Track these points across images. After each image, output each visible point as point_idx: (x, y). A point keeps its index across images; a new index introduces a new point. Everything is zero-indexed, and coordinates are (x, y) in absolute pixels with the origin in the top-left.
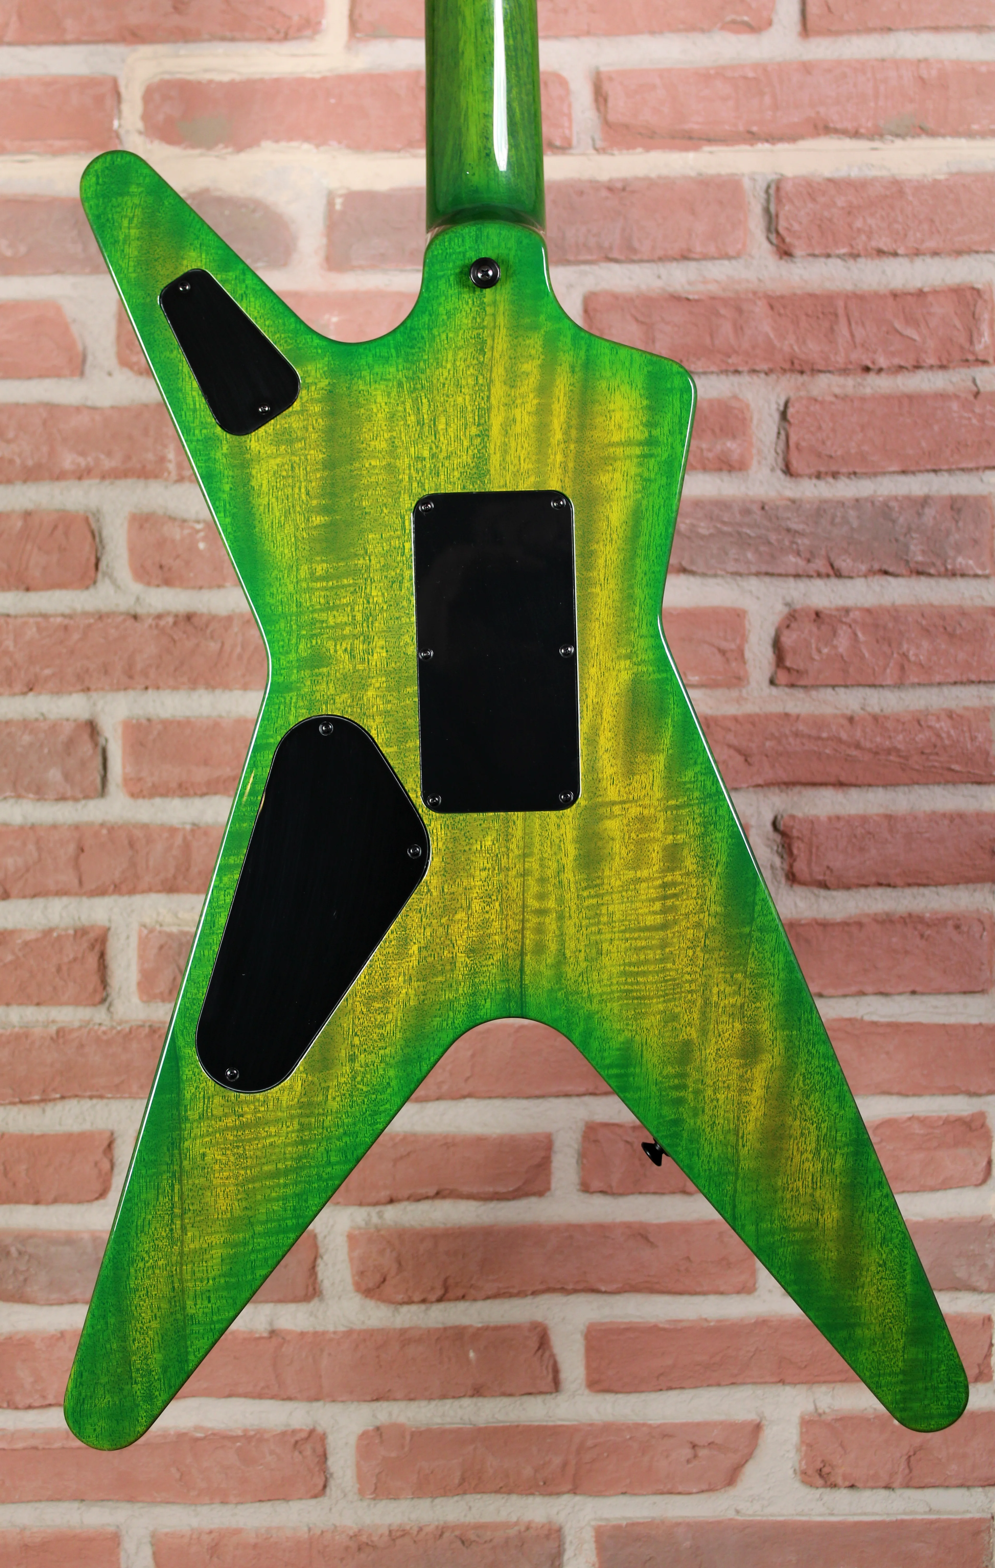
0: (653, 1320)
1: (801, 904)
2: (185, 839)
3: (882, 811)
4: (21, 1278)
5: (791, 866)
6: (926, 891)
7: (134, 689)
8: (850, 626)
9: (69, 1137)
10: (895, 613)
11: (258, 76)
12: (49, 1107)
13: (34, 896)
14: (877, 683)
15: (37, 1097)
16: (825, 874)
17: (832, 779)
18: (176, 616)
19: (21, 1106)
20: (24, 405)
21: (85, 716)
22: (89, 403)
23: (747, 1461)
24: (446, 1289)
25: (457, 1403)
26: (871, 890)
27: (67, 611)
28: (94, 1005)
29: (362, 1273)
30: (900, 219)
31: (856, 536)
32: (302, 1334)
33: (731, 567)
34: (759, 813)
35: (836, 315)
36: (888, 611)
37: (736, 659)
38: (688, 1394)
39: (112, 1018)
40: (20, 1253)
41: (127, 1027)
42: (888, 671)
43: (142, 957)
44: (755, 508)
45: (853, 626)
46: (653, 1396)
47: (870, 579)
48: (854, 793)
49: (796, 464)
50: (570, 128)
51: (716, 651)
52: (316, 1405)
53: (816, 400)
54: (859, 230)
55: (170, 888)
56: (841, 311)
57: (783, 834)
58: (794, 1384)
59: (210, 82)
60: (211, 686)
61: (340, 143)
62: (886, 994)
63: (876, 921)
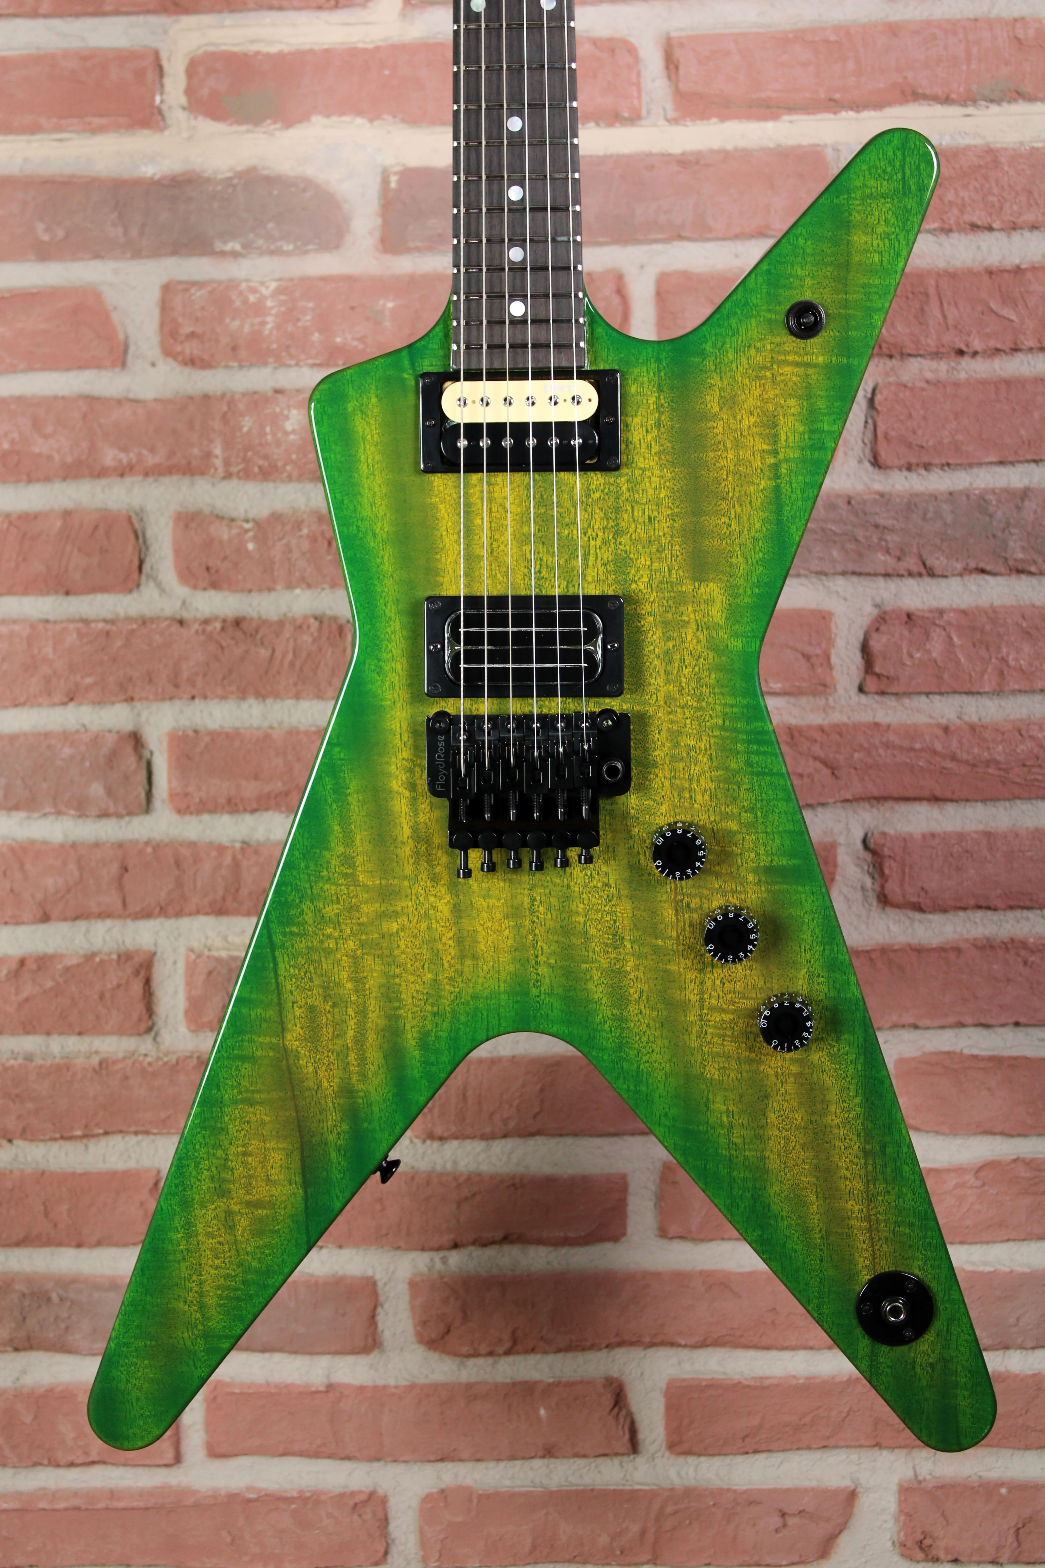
0: (737, 1377)
1: (894, 928)
2: (234, 858)
3: (981, 827)
4: (63, 1325)
5: (882, 887)
6: (1030, 914)
7: (180, 698)
8: (944, 629)
9: (113, 1175)
10: (993, 615)
11: (307, 47)
12: (92, 1143)
13: (76, 918)
14: (974, 690)
15: (78, 1133)
16: (919, 896)
17: (927, 794)
18: (224, 621)
19: (62, 1142)
20: (63, 398)
21: (129, 727)
22: (132, 396)
23: (840, 1532)
24: (515, 1341)
25: (527, 1464)
26: (969, 913)
27: (109, 616)
28: (139, 1034)
29: (424, 1323)
30: (995, 191)
31: (949, 532)
32: (361, 1389)
33: (815, 566)
34: (849, 830)
35: (927, 295)
36: (986, 613)
37: (822, 665)
38: (777, 1458)
39: (158, 1049)
40: (62, 1299)
41: (173, 1058)
42: (986, 677)
43: (189, 983)
44: (841, 503)
45: (947, 628)
46: (740, 1459)
47: (966, 578)
48: (950, 808)
49: (884, 455)
50: (639, 98)
51: (800, 656)
52: (377, 1465)
53: (905, 386)
54: (951, 203)
55: (219, 910)
56: (932, 291)
57: (874, 853)
58: (892, 1448)
59: (258, 53)
60: (261, 696)
61: (394, 117)
62: (987, 1026)
63: (975, 946)
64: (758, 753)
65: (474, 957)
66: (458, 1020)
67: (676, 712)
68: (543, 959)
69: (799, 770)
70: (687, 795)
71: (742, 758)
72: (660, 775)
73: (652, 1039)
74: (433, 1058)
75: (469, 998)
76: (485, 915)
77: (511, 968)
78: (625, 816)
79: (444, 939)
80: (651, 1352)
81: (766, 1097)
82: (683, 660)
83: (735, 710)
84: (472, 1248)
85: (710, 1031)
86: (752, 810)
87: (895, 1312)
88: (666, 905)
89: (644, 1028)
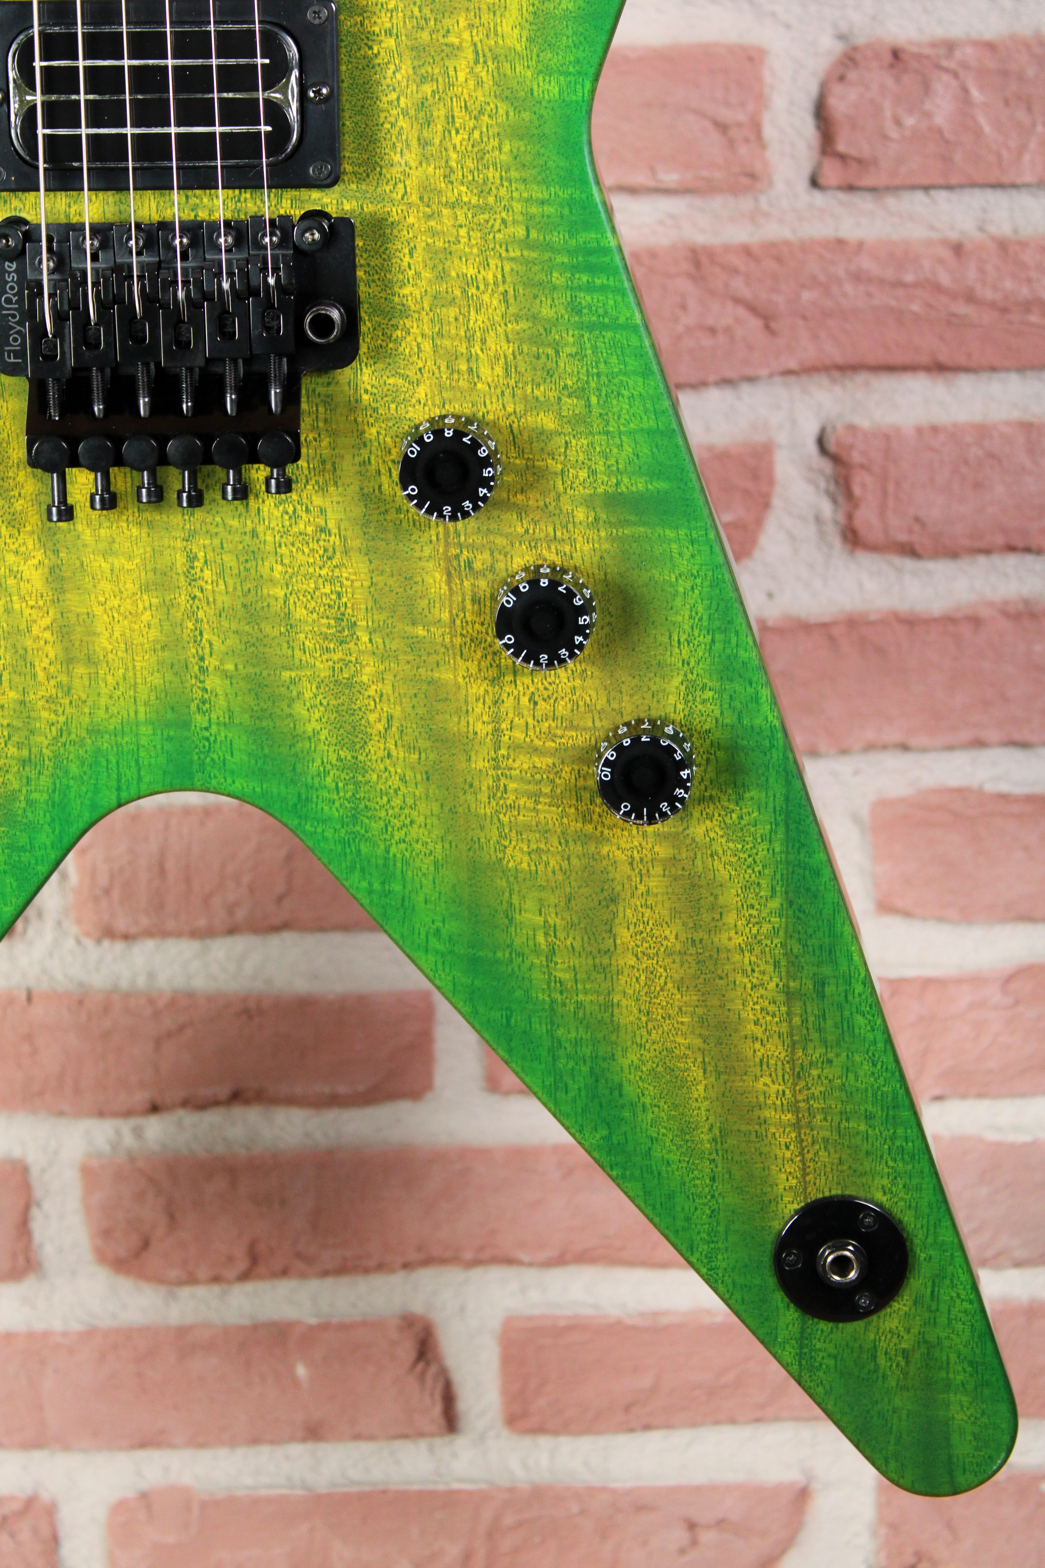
0: (614, 1312)
1: (871, 586)
3: (1016, 415)
5: (850, 517)
8: (956, 75)
14: (1005, 179)
16: (910, 531)
17: (925, 359)
24: (254, 1260)
25: (280, 1451)
26: (995, 558)
29: (106, 1233)
34: (794, 422)
36: (1027, 46)
37: (747, 140)
38: (679, 1437)
42: (1027, 157)
45: (962, 73)
46: (622, 1439)
48: (965, 383)
51: (708, 124)
52: (37, 1455)
57: (836, 459)
62: (1025, 745)
63: (1005, 614)
64: (590, 288)
65: (90, 660)
66: (66, 772)
67: (439, 214)
68: (211, 662)
69: (710, 321)
70: (464, 367)
71: (563, 298)
72: (414, 330)
73: (410, 801)
74: (23, 840)
75: (84, 734)
76: (106, 586)
77: (157, 680)
78: (353, 406)
79: (35, 630)
80: (477, 1274)
81: (614, 900)
82: (451, 119)
83: (549, 210)
84: (181, 1113)
85: (512, 786)
86: (580, 392)
87: (842, 1265)
88: (430, 565)
89: (395, 782)
